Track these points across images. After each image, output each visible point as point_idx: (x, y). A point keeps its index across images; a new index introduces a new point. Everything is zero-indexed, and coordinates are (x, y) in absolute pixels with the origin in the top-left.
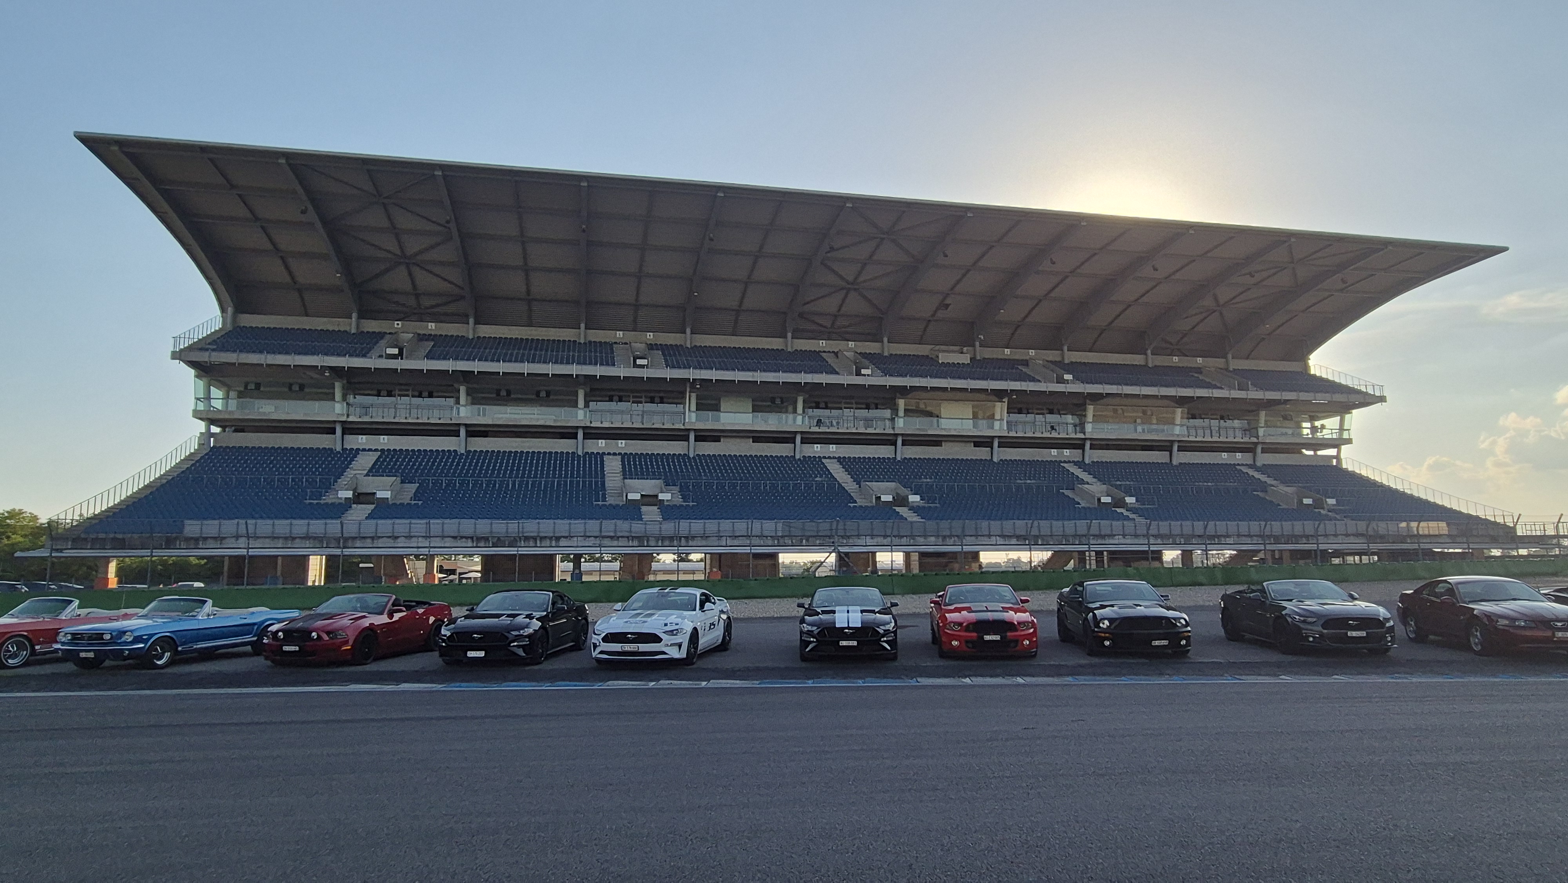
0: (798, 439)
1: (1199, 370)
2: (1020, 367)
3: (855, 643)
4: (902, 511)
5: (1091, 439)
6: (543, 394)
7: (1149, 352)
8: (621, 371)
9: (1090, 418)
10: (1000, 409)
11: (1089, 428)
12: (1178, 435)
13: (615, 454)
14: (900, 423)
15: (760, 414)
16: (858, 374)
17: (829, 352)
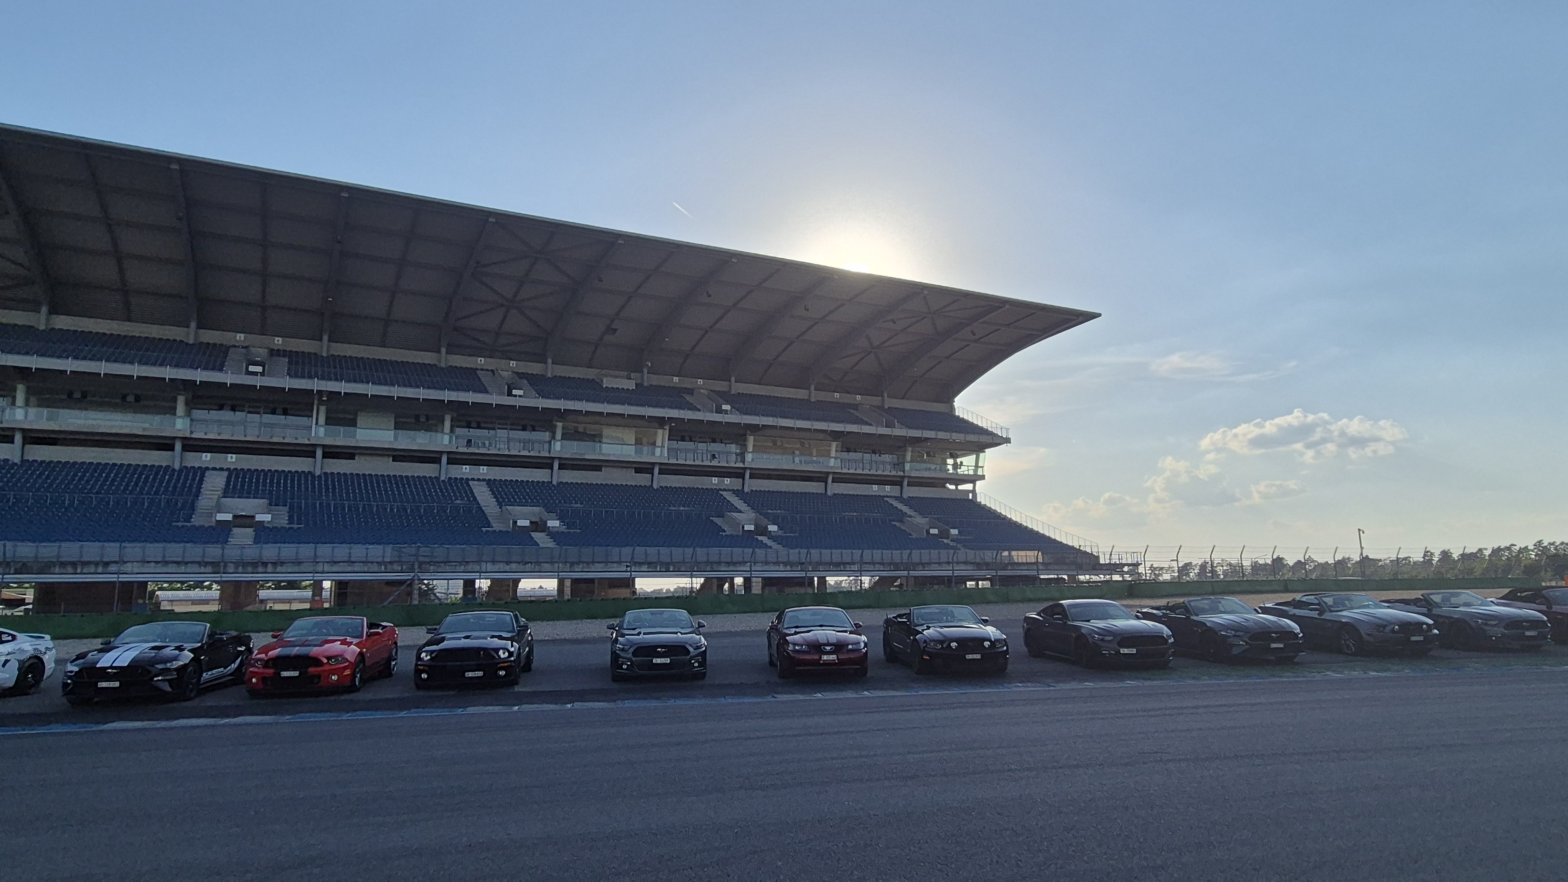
0: (444, 459)
1: (855, 407)
2: (685, 395)
3: (117, 684)
4: (537, 536)
5: (751, 469)
6: (130, 398)
7: (813, 387)
8: (228, 378)
9: (750, 449)
10: (662, 436)
11: (749, 457)
12: (832, 467)
13: (221, 469)
14: (557, 446)
15: (400, 432)
16: (510, 394)
17: (487, 370)
